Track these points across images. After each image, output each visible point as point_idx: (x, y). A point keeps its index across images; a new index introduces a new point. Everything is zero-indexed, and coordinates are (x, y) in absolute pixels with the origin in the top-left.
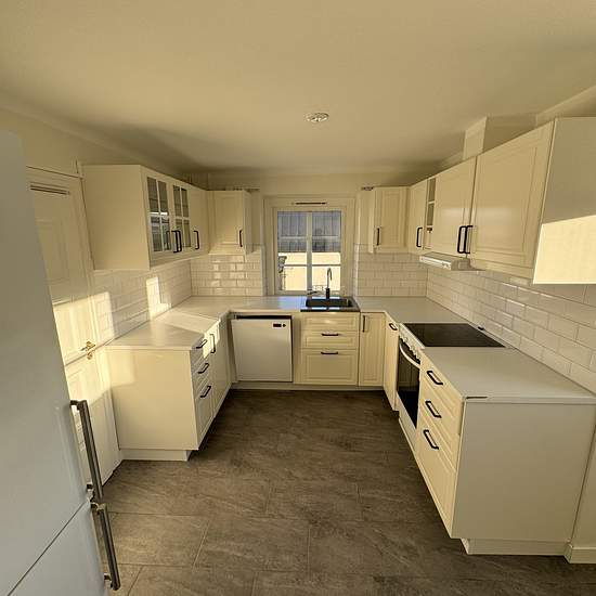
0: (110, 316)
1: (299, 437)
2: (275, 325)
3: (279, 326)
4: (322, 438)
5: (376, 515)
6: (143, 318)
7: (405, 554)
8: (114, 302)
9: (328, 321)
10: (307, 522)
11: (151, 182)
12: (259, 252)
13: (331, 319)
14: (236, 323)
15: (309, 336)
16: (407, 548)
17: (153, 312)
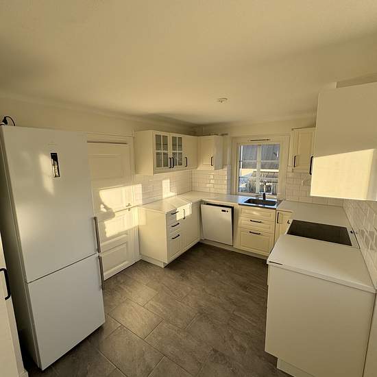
0: (141, 195)
1: (221, 274)
2: (223, 211)
3: (225, 211)
4: (233, 279)
5: (236, 325)
6: (159, 198)
7: (238, 349)
8: (144, 189)
9: (254, 213)
10: (197, 312)
11: (158, 137)
12: (226, 169)
13: (256, 212)
14: (204, 207)
15: (243, 220)
16: (241, 347)
17: (165, 196)
